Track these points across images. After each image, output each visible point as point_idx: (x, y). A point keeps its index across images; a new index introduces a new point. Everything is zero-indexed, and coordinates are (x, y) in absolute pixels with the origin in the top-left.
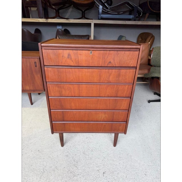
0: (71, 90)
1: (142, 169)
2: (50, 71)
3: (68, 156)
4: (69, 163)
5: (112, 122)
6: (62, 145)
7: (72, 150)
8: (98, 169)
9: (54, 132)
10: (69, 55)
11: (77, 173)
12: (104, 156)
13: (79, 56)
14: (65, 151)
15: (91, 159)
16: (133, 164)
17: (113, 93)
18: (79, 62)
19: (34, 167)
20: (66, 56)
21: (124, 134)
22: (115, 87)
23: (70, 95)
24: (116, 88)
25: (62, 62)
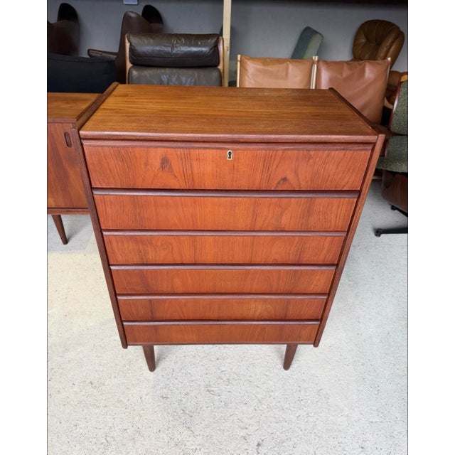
0: (172, 248)
1: (354, 433)
2: (109, 203)
3: (167, 398)
4: (171, 419)
5: (283, 323)
6: (152, 367)
7: (176, 381)
8: (243, 433)
9: (128, 343)
10: (165, 162)
11: (193, 447)
12: (260, 396)
13: (195, 163)
14: (158, 385)
15: (226, 404)
16: (331, 418)
17: (289, 253)
18: (193, 180)
19: (81, 431)
20: (156, 163)
21: (312, 346)
22: (296, 242)
23: (169, 260)
24: (298, 242)
25: (144, 180)
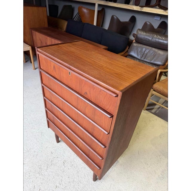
3: (52, 153)
4: (47, 160)
7: (60, 151)
10: (54, 67)
11: (42, 173)
12: (75, 180)
14: (54, 148)
15: (63, 171)
25: (50, 71)
